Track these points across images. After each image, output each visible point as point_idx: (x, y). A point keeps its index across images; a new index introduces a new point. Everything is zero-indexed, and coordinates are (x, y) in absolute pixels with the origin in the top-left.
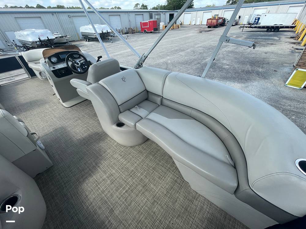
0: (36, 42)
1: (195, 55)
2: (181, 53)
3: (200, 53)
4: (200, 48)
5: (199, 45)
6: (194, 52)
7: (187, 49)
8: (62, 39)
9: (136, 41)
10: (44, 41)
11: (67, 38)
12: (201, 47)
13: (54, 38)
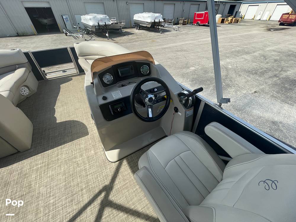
0: (95, 26)
1: (267, 63)
2: (245, 56)
3: (276, 60)
4: (273, 53)
5: (271, 48)
6: (265, 57)
7: (254, 52)
8: (117, 25)
9: (187, 34)
10: (102, 26)
11: (121, 25)
12: (274, 51)
13: (110, 23)
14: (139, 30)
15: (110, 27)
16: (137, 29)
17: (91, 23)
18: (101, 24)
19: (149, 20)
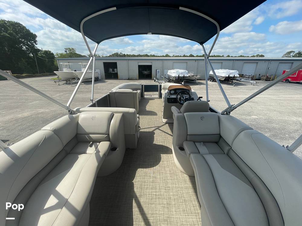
0: (176, 77)
8: (193, 77)
10: (181, 77)
11: (196, 77)
13: (188, 76)
14: (212, 82)
15: (187, 78)
16: (210, 81)
17: (173, 75)
18: (180, 75)
19: (224, 75)
